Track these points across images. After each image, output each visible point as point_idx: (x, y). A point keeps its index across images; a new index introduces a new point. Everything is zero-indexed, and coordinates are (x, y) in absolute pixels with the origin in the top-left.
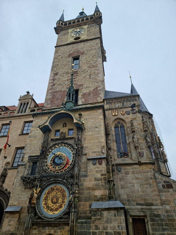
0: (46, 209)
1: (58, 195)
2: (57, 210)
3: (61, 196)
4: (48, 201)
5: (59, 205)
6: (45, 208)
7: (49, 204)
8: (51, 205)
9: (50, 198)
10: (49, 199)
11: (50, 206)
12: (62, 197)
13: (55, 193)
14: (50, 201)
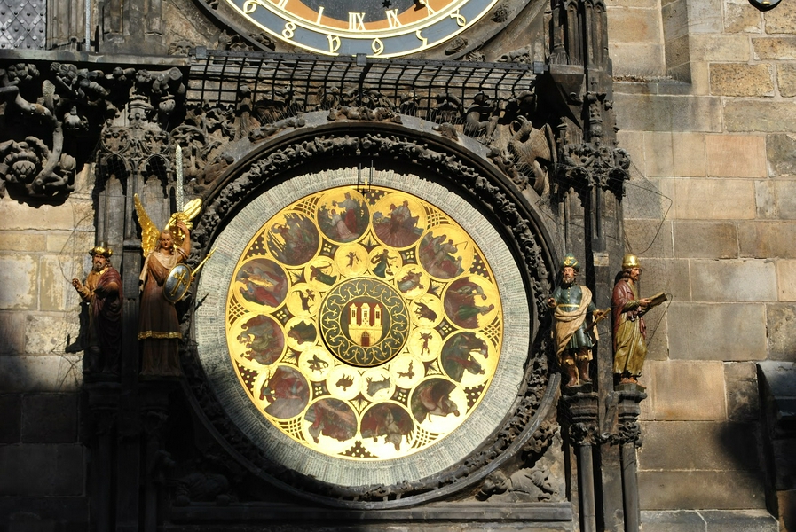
0: (477, 369)
1: (315, 306)
2: (439, 257)
3: (318, 274)
4: (406, 383)
5: (393, 252)
6: (469, 379)
7: (428, 365)
8: (426, 337)
9: (373, 386)
10: (386, 383)
11: (437, 344)
12: (318, 261)
13: (309, 349)
14: (399, 363)
